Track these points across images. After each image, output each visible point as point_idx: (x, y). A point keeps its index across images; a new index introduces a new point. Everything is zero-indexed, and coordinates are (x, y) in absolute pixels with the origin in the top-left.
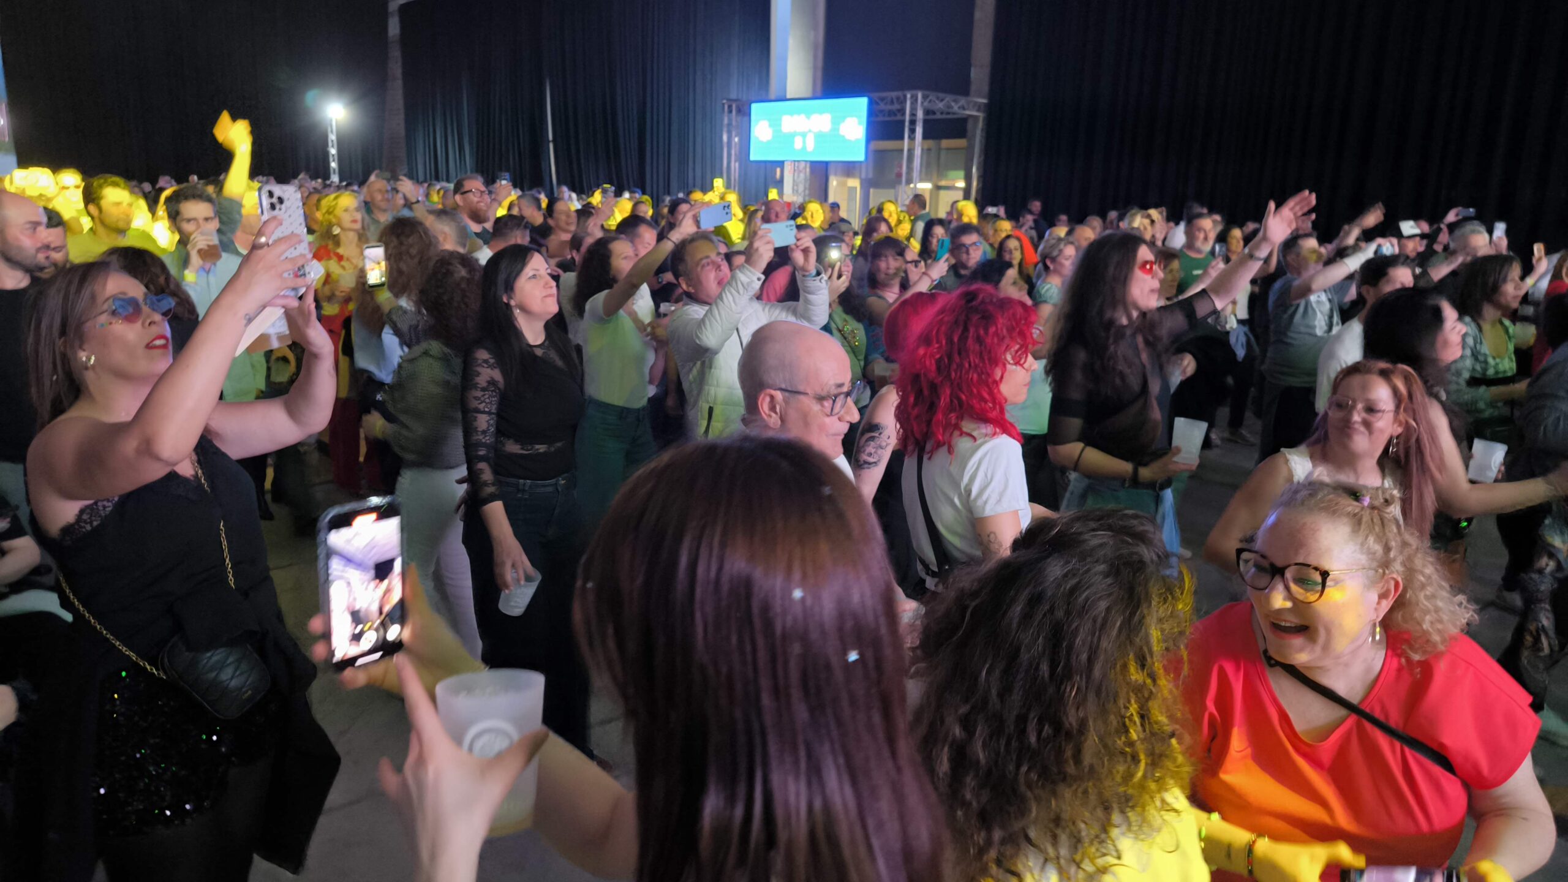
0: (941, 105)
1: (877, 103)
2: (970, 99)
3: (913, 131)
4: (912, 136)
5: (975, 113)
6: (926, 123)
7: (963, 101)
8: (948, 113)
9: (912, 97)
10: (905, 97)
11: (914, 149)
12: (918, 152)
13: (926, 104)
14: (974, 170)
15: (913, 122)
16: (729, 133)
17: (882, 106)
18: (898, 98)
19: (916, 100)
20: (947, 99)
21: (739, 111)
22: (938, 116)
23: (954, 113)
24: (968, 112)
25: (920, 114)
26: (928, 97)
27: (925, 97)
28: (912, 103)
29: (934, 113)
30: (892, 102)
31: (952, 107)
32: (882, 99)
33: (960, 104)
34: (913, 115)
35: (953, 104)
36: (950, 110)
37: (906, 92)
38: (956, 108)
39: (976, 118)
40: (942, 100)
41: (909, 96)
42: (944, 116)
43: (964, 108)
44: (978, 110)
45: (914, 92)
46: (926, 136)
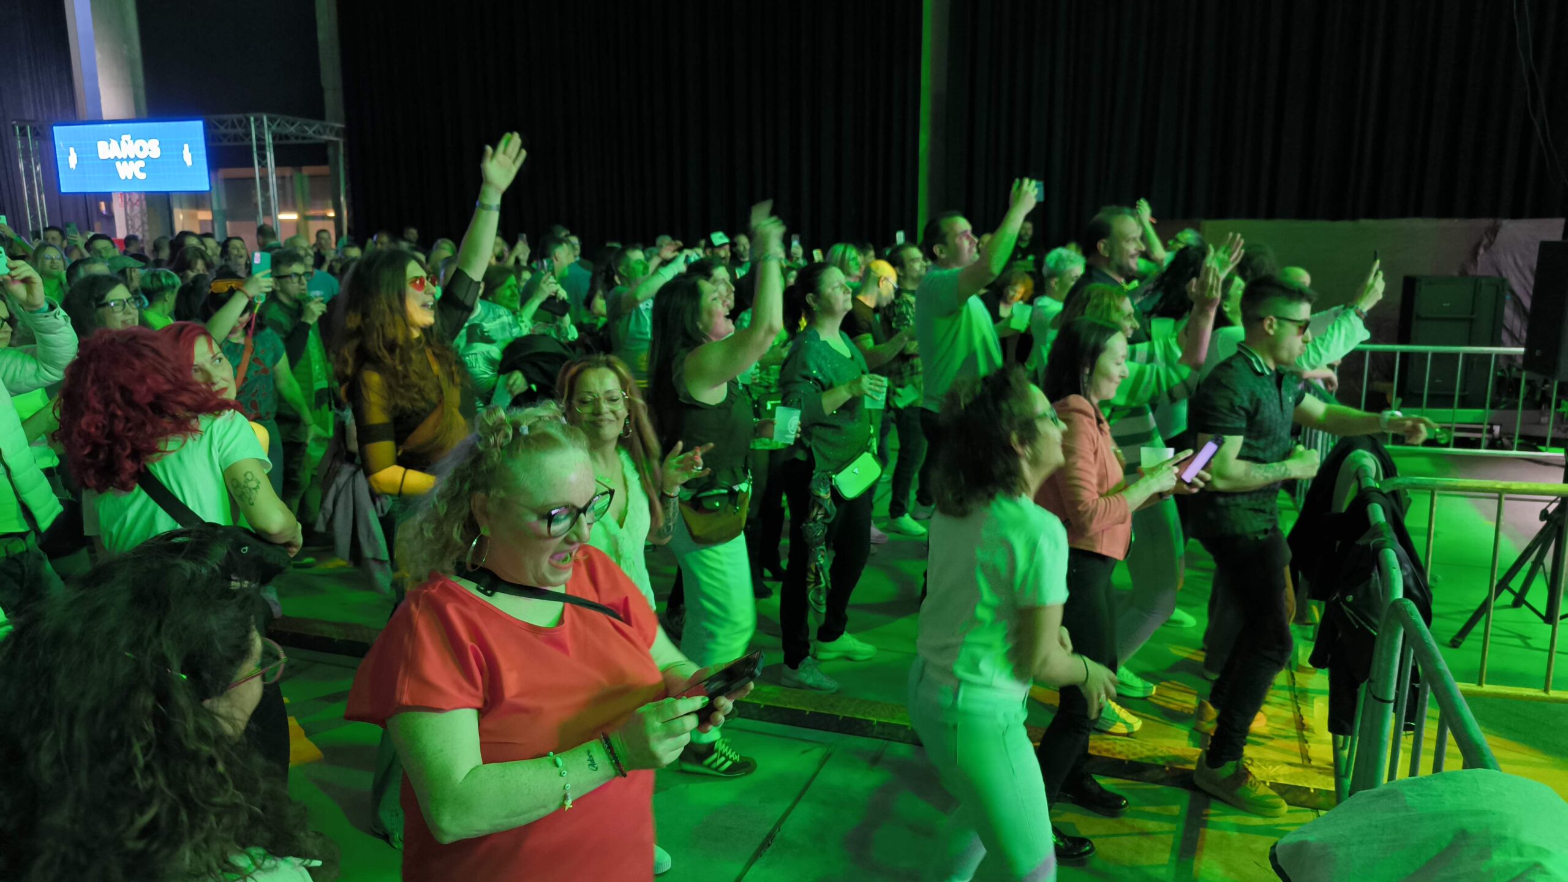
0: (292, 129)
1: (216, 127)
2: (326, 123)
3: (263, 157)
4: (264, 162)
5: (335, 139)
6: (277, 149)
7: (317, 125)
8: (304, 138)
9: (256, 120)
10: (248, 120)
11: (267, 177)
12: (272, 179)
13: (274, 127)
14: (342, 199)
15: (262, 148)
16: (27, 159)
17: (222, 130)
18: (240, 122)
19: (262, 123)
20: (298, 123)
21: (36, 134)
22: (293, 141)
23: (311, 138)
24: (325, 137)
25: (269, 139)
26: (275, 120)
27: (271, 120)
28: (257, 128)
29: (287, 137)
30: (233, 126)
31: (306, 132)
32: (222, 122)
33: (314, 128)
34: (260, 139)
35: (306, 128)
36: (305, 135)
37: (248, 115)
38: (310, 132)
39: (336, 144)
40: (293, 124)
41: (252, 119)
42: (300, 141)
43: (320, 133)
44: (337, 135)
45: (258, 115)
46: (278, 163)
